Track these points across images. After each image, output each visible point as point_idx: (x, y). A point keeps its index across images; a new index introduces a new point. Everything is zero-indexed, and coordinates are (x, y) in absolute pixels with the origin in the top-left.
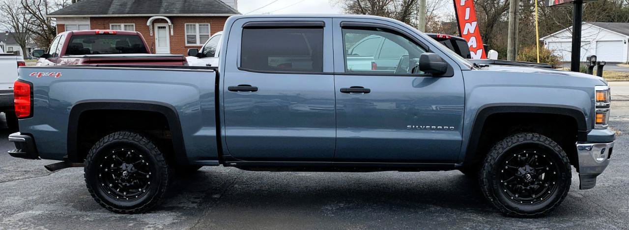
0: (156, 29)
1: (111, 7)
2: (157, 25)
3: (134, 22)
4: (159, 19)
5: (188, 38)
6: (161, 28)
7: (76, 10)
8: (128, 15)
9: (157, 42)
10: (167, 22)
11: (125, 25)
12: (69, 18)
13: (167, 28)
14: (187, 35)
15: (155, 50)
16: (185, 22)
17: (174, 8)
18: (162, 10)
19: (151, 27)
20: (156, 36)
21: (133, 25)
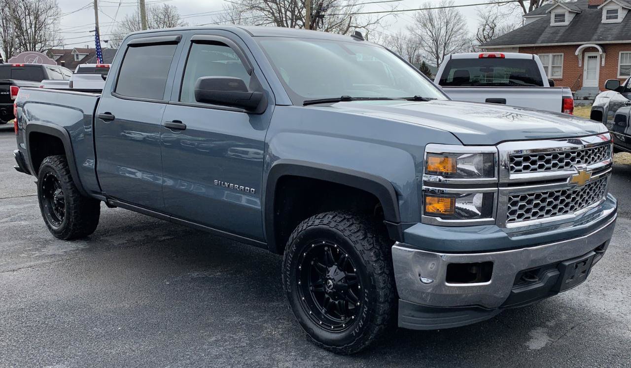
0: (586, 58)
1: (542, 36)
2: (587, 55)
3: (562, 52)
4: (590, 47)
5: (621, 68)
6: (592, 57)
7: (507, 40)
8: (556, 44)
9: (585, 73)
10: (598, 51)
11: (553, 55)
12: (500, 49)
13: (599, 58)
14: (621, 66)
15: (582, 83)
16: (619, 51)
17: (609, 34)
18: (595, 37)
19: (580, 57)
20: (585, 67)
21: (562, 55)
